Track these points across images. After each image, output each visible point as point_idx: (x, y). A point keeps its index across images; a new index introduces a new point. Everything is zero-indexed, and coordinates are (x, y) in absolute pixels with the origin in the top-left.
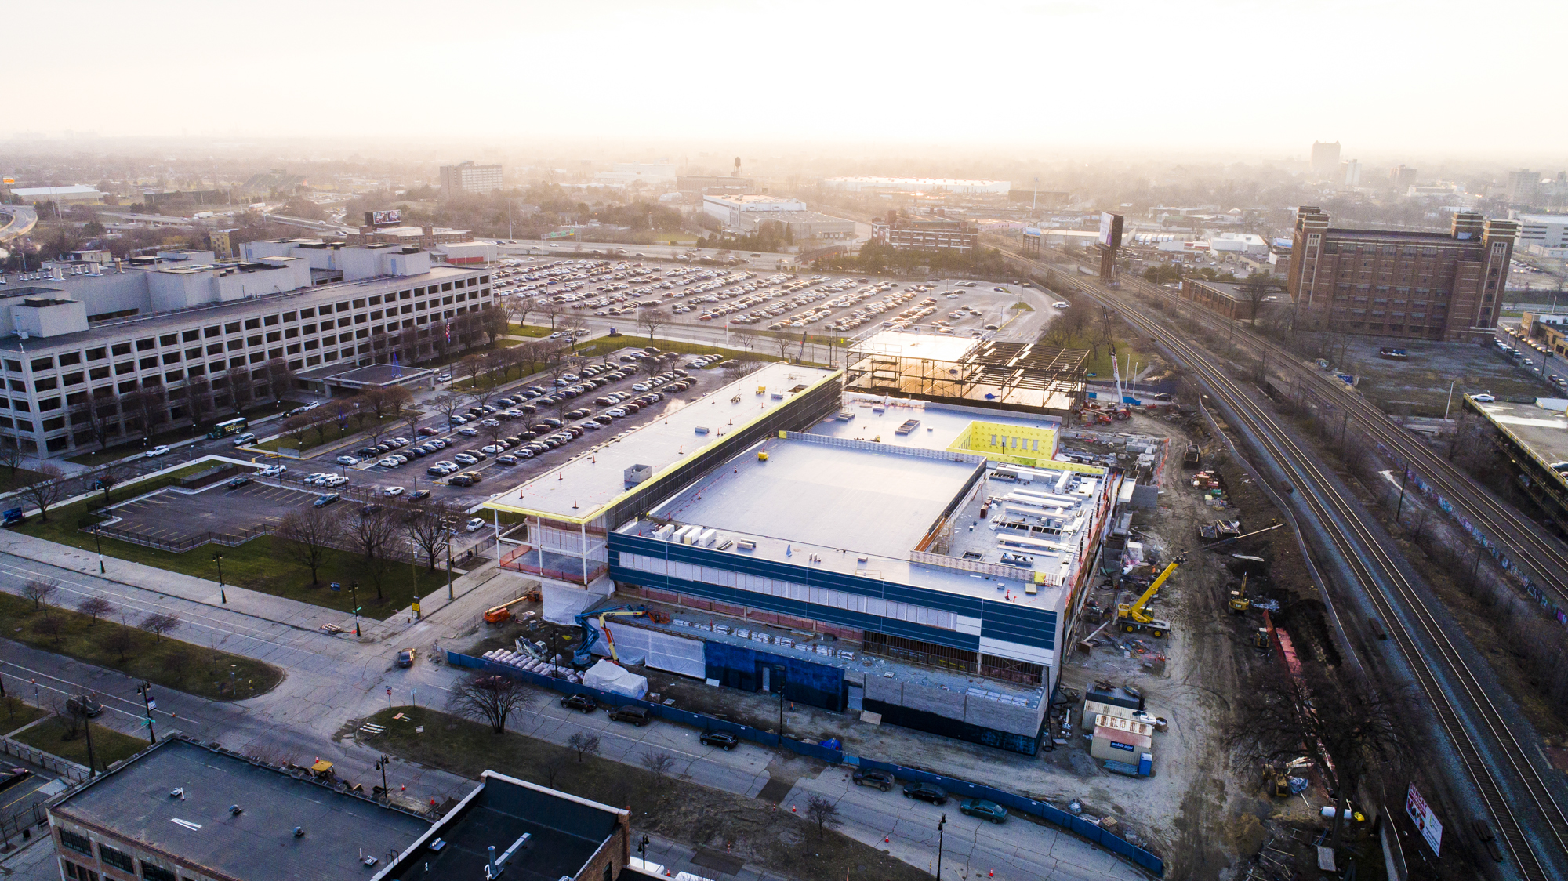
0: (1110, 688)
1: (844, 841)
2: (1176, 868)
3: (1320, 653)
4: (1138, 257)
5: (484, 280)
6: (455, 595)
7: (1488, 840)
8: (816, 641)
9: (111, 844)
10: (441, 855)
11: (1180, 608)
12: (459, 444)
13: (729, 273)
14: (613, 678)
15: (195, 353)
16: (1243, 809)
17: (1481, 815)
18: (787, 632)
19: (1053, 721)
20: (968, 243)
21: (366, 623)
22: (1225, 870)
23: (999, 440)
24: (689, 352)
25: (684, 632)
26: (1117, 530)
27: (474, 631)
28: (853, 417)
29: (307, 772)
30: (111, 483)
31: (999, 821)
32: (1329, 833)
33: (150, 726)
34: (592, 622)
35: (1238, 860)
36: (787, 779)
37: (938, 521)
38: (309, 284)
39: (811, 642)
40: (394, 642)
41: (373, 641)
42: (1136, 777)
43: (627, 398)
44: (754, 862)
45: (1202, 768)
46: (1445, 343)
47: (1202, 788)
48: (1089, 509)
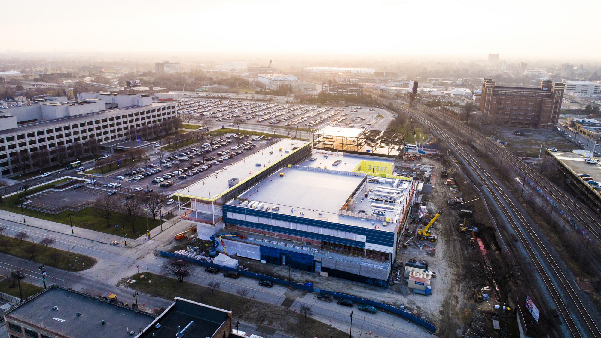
0: (415, 261)
1: (314, 321)
2: (440, 329)
3: (493, 247)
4: (424, 97)
5: (173, 107)
6: (163, 229)
7: (557, 316)
8: (303, 245)
9: (29, 328)
10: (159, 330)
11: (441, 230)
12: (164, 171)
13: (268, 104)
14: (224, 260)
15: (60, 136)
16: (465, 307)
17: (554, 307)
18: (292, 242)
19: (393, 274)
20: (359, 92)
21: (129, 241)
22: (459, 330)
23: (372, 167)
24: (253, 135)
25: (252, 242)
26: (416, 201)
27: (171, 243)
28: (316, 159)
29: (106, 299)
30: (28, 187)
31: (373, 313)
32: (497, 315)
33: (44, 282)
34: (216, 239)
35: (463, 326)
36: (292, 298)
37: (349, 198)
38: (105, 109)
39: (301, 246)
40: (139, 248)
41: (131, 247)
42: (425, 295)
43: (229, 152)
44: (280, 330)
45: (450, 291)
46: (538, 129)
47: (450, 299)
48: (406, 193)
